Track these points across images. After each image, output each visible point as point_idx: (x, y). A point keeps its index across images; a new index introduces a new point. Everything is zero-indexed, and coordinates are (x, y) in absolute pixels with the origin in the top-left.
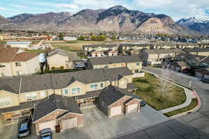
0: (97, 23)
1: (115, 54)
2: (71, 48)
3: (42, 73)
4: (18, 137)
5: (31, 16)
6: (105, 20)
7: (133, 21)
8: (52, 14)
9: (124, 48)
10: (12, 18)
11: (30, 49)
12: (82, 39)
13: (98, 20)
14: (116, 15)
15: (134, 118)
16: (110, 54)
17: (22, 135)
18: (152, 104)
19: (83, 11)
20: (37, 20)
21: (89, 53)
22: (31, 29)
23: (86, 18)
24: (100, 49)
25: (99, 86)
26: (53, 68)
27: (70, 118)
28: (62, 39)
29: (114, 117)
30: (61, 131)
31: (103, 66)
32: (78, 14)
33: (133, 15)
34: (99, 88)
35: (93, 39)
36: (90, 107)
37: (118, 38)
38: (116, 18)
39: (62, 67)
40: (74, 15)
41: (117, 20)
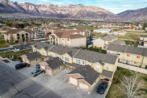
26: (95, 47)
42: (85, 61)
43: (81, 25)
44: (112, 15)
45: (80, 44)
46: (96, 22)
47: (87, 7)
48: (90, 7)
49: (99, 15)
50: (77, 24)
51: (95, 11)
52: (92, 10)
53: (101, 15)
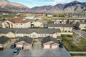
0: (63, 9)
1: (65, 23)
2: (48, 20)
3: (31, 28)
4: (11, 47)
5: (38, 7)
6: (68, 8)
7: (82, 8)
8: (45, 6)
9: (70, 21)
10: (32, 8)
11: (33, 19)
12: (55, 16)
13: (64, 8)
14: (73, 6)
15: (54, 52)
16: (62, 23)
17: (12, 47)
18: (67, 48)
19: (58, 4)
20: (40, 9)
21: (53, 22)
22: (37, 12)
23: (59, 7)
24: (58, 20)
25: (44, 35)
26: (36, 27)
27: (27, 45)
28: (47, 16)
29: (45, 49)
30: (24, 49)
31: (52, 28)
32: (56, 6)
33: (82, 5)
34: (44, 36)
35: (59, 16)
36: (39, 43)
37: (72, 16)
38: (73, 7)
39: (39, 27)
40: (54, 6)
41: (73, 8)
42: (46, 34)
43: (10, 14)
44: (29, 9)
45: (28, 26)
46: (20, 13)
47: (12, 3)
48: (14, 3)
49: (21, 8)
50: (7, 14)
51: (18, 6)
52: (16, 5)
53: (22, 9)
